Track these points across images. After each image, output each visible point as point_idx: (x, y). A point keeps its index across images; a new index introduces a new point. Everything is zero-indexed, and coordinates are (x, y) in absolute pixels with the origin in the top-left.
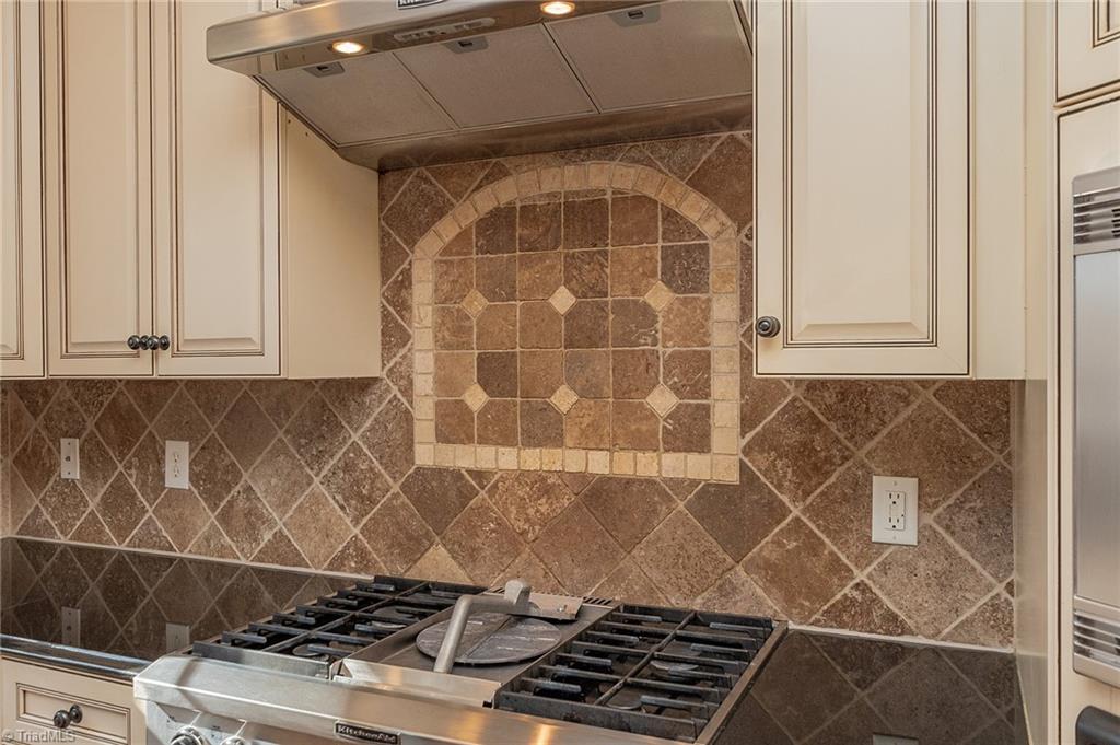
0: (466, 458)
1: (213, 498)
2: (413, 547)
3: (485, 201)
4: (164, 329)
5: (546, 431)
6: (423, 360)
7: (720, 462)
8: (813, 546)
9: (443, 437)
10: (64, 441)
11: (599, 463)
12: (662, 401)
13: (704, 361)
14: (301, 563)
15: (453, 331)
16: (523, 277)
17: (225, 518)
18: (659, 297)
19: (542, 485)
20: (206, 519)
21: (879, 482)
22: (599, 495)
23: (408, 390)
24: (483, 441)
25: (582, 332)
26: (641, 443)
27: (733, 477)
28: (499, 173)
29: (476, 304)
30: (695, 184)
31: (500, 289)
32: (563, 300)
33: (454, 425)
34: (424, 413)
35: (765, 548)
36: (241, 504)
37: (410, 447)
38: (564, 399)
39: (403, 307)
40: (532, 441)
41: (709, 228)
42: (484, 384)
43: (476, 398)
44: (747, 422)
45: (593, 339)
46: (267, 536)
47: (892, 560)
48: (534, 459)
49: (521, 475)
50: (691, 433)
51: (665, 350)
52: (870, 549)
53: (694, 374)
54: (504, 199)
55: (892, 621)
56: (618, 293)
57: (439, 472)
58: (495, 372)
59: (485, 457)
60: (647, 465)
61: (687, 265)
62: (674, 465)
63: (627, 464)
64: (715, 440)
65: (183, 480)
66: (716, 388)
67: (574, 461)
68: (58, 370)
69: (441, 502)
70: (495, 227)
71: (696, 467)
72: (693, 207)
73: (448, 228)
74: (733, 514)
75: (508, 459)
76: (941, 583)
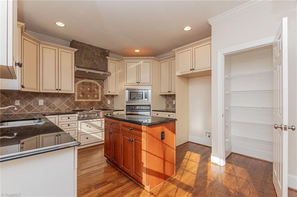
0: (80, 100)
1: (47, 106)
3: (83, 81)
4: (61, 88)
5: (88, 98)
6: (76, 93)
7: (100, 100)
8: (105, 104)
9: (78, 99)
11: (91, 100)
12: (96, 96)
13: (99, 94)
14: (62, 111)
15: (79, 91)
16: (85, 87)
17: (49, 108)
18: (96, 89)
19: (87, 102)
20: (46, 108)
21: (108, 101)
22: (91, 102)
23: (74, 95)
24: (82, 99)
25: (90, 91)
26: (94, 99)
29: (81, 89)
30: (98, 83)
31: (83, 88)
32: (89, 89)
33: (79, 98)
34: (76, 97)
35: (102, 105)
37: (74, 100)
38: (89, 96)
40: (86, 99)
41: (99, 86)
42: (82, 95)
43: (81, 96)
44: (101, 98)
45: (91, 92)
46: (56, 109)
47: (109, 105)
48: (86, 100)
49: (85, 101)
50: (98, 98)
51: (96, 93)
53: (98, 95)
54: (84, 81)
55: (109, 108)
56: (93, 89)
57: (77, 102)
58: (83, 94)
59: (82, 100)
60: (95, 100)
61: (97, 88)
62: (97, 100)
63: (93, 100)
64: (99, 99)
65: (42, 104)
66: (99, 95)
67: (89, 100)
68: (41, 91)
69: (78, 104)
70: (83, 83)
71: (98, 100)
72: (98, 84)
73: (79, 82)
74: (100, 103)
75: (84, 100)
76: (111, 106)
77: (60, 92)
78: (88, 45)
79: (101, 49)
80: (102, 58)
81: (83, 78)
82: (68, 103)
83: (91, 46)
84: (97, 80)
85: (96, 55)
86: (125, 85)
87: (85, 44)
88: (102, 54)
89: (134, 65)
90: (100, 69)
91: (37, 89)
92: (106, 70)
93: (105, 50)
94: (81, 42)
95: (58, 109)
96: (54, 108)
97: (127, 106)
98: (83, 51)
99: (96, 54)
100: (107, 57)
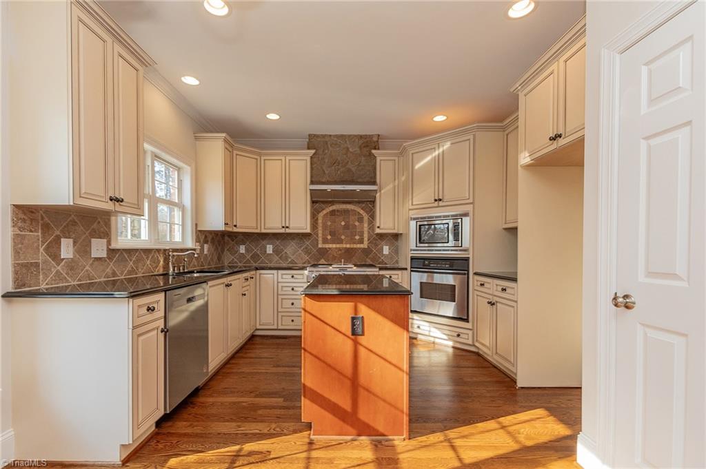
0: (327, 246)
1: (278, 255)
2: (319, 259)
3: (331, 208)
4: (287, 225)
5: (341, 242)
6: (320, 233)
7: (365, 245)
8: (377, 255)
9: (323, 243)
10: (241, 246)
11: (348, 246)
12: (357, 237)
13: (363, 232)
14: (296, 263)
15: (325, 227)
16: (337, 220)
17: (280, 258)
18: (357, 224)
19: (340, 249)
20: (276, 258)
21: (384, 247)
22: (347, 250)
23: (317, 236)
24: (330, 243)
25: (346, 227)
26: (354, 243)
27: (367, 247)
28: (334, 205)
29: (329, 223)
30: (362, 209)
31: (332, 221)
32: (343, 223)
33: (325, 241)
34: (320, 240)
35: (370, 256)
36: (284, 255)
37: (317, 245)
38: (343, 237)
39: (317, 224)
40: (338, 243)
41: (364, 215)
42: (330, 235)
43: (329, 237)
44: (368, 240)
45: (348, 229)
46: (290, 260)
47: (386, 256)
48: (338, 246)
49: (336, 248)
50: (361, 241)
51: (358, 230)
52: (383, 255)
53: (362, 234)
54: (334, 209)
55: (386, 264)
56: (351, 223)
57: (322, 248)
58: (332, 234)
59: (331, 246)
60: (355, 246)
61: (361, 220)
62: (359, 246)
63: (352, 246)
64: (365, 242)
65: (271, 252)
66: (365, 235)
67: (344, 246)
68: (263, 231)
69: (323, 253)
70: (333, 213)
71: (362, 246)
72: (362, 212)
73: (325, 212)
74: (366, 252)
75: (334, 246)
76: (391, 258)
77: (288, 231)
78: (336, 136)
79: (361, 137)
80: (364, 156)
81: (332, 203)
82: (307, 252)
83: (342, 136)
84: (359, 202)
85: (351, 152)
86: (410, 210)
87: (330, 136)
88: (364, 147)
89: (429, 158)
90: (359, 180)
91: (257, 229)
92: (372, 180)
93: (371, 136)
94: (322, 135)
95: (292, 262)
96: (287, 258)
97: (412, 259)
98: (327, 151)
99: (351, 150)
100: (373, 151)
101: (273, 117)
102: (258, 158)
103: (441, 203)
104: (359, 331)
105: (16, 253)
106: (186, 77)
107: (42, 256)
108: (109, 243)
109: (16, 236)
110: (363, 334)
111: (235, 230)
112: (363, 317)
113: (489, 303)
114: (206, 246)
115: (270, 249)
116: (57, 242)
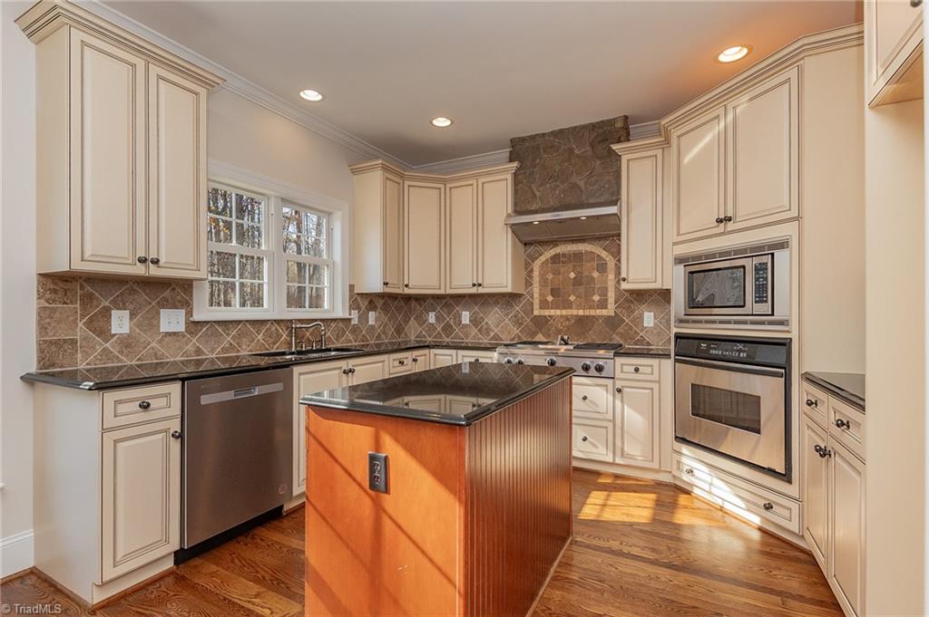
0: (547, 313)
1: (476, 326)
2: (535, 334)
3: (553, 252)
4: (480, 282)
5: (569, 305)
6: (536, 290)
7: (610, 311)
8: (631, 328)
9: (541, 308)
10: (430, 313)
11: (581, 313)
12: (596, 298)
13: (607, 288)
15: (544, 283)
16: (562, 270)
17: (480, 331)
18: (596, 274)
19: (567, 318)
20: (474, 331)
21: (646, 314)
22: (580, 320)
23: (532, 297)
24: (552, 309)
25: (577, 282)
26: (591, 308)
27: (613, 314)
28: (556, 245)
29: (550, 276)
30: (604, 249)
31: (555, 273)
32: (572, 275)
33: (544, 305)
34: (536, 302)
35: (620, 330)
36: (485, 327)
37: (532, 311)
38: (572, 298)
39: (531, 277)
40: (564, 308)
41: (607, 259)
42: (552, 295)
43: (550, 298)
44: (616, 303)
45: (580, 284)
46: (492, 334)
47: (648, 330)
48: (564, 312)
49: (562, 316)
50: (603, 304)
51: (597, 286)
52: (644, 328)
53: (604, 292)
54: (557, 252)
55: (649, 344)
56: (586, 274)
57: (540, 316)
58: (554, 292)
59: (552, 312)
60: (592, 313)
61: (602, 268)
62: (599, 312)
63: (587, 313)
64: (609, 306)
65: (468, 322)
66: (609, 294)
67: (575, 312)
68: (449, 291)
69: (541, 323)
70: (555, 259)
71: (604, 312)
72: (604, 254)
73: (543, 258)
74: (613, 322)
75: (558, 312)
76: (659, 334)
77: (482, 290)
78: (554, 134)
79: (594, 126)
80: (600, 158)
81: (555, 243)
82: (518, 323)
83: (561, 131)
84: (599, 238)
85: (577, 156)
86: (674, 244)
87: (544, 134)
88: (599, 142)
89: (708, 138)
90: (592, 201)
91: (441, 288)
92: (614, 198)
93: (611, 122)
94: (530, 136)
95: (496, 337)
96: (488, 330)
97: (678, 337)
98: (538, 161)
99: (576, 152)
100: (614, 147)
101: (442, 122)
102: (442, 186)
103: (730, 226)
104: (381, 484)
105: (42, 328)
106: (306, 91)
107: (81, 331)
108: (190, 313)
109: (41, 311)
110: (387, 491)
111: (407, 291)
112: (386, 458)
113: (818, 449)
114: (372, 316)
115: (466, 317)
116: (106, 313)
